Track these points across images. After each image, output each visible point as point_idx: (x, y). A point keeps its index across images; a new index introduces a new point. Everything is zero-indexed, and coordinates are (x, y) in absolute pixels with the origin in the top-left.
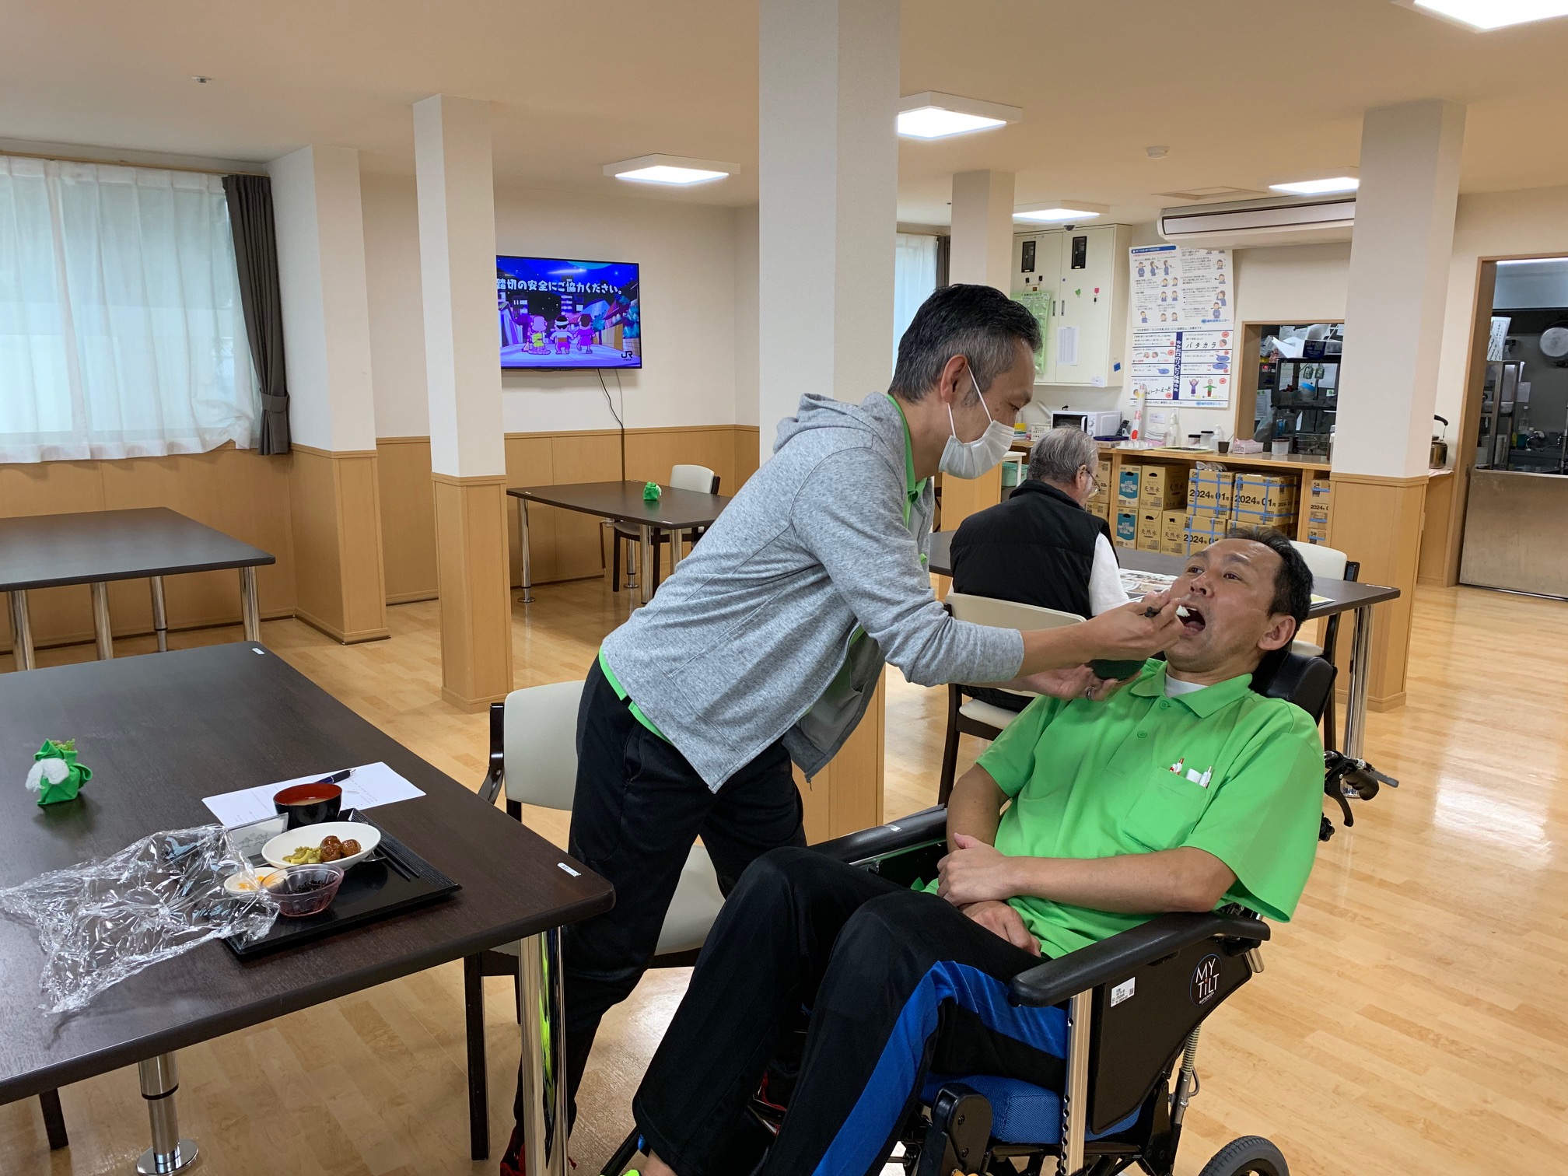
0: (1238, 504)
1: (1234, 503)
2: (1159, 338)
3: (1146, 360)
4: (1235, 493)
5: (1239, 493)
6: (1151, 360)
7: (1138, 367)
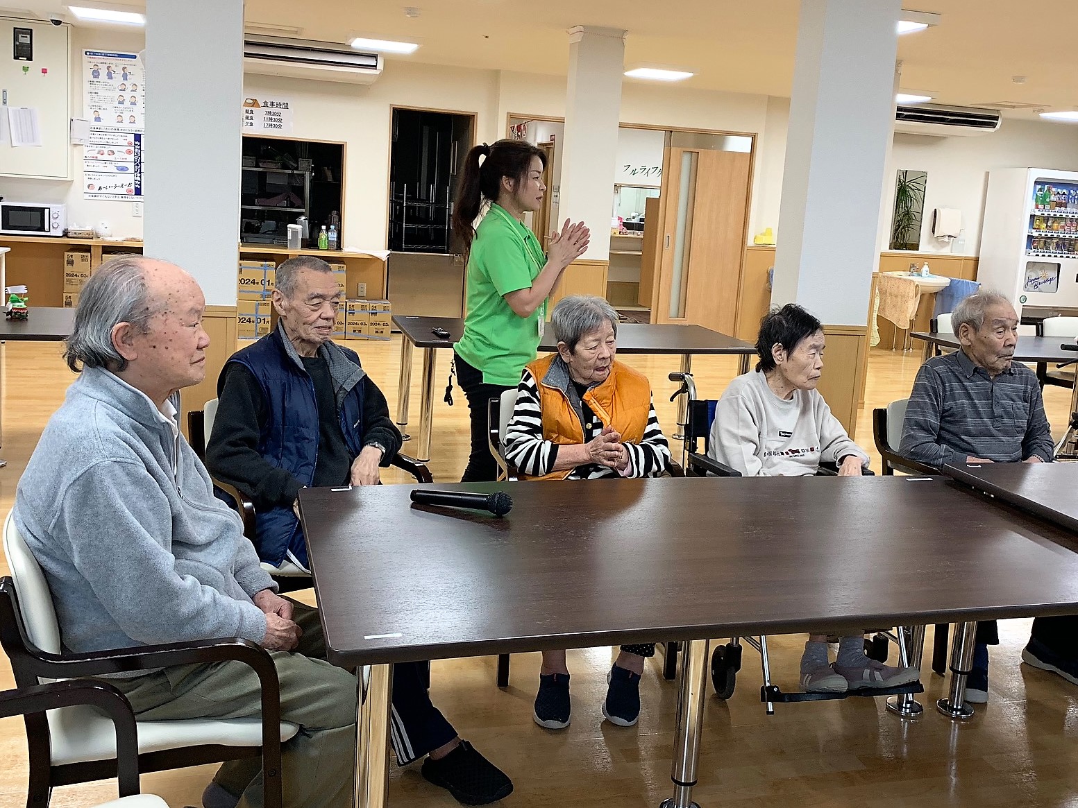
2: (114, 137)
3: (100, 157)
6: (106, 157)
7: (91, 163)
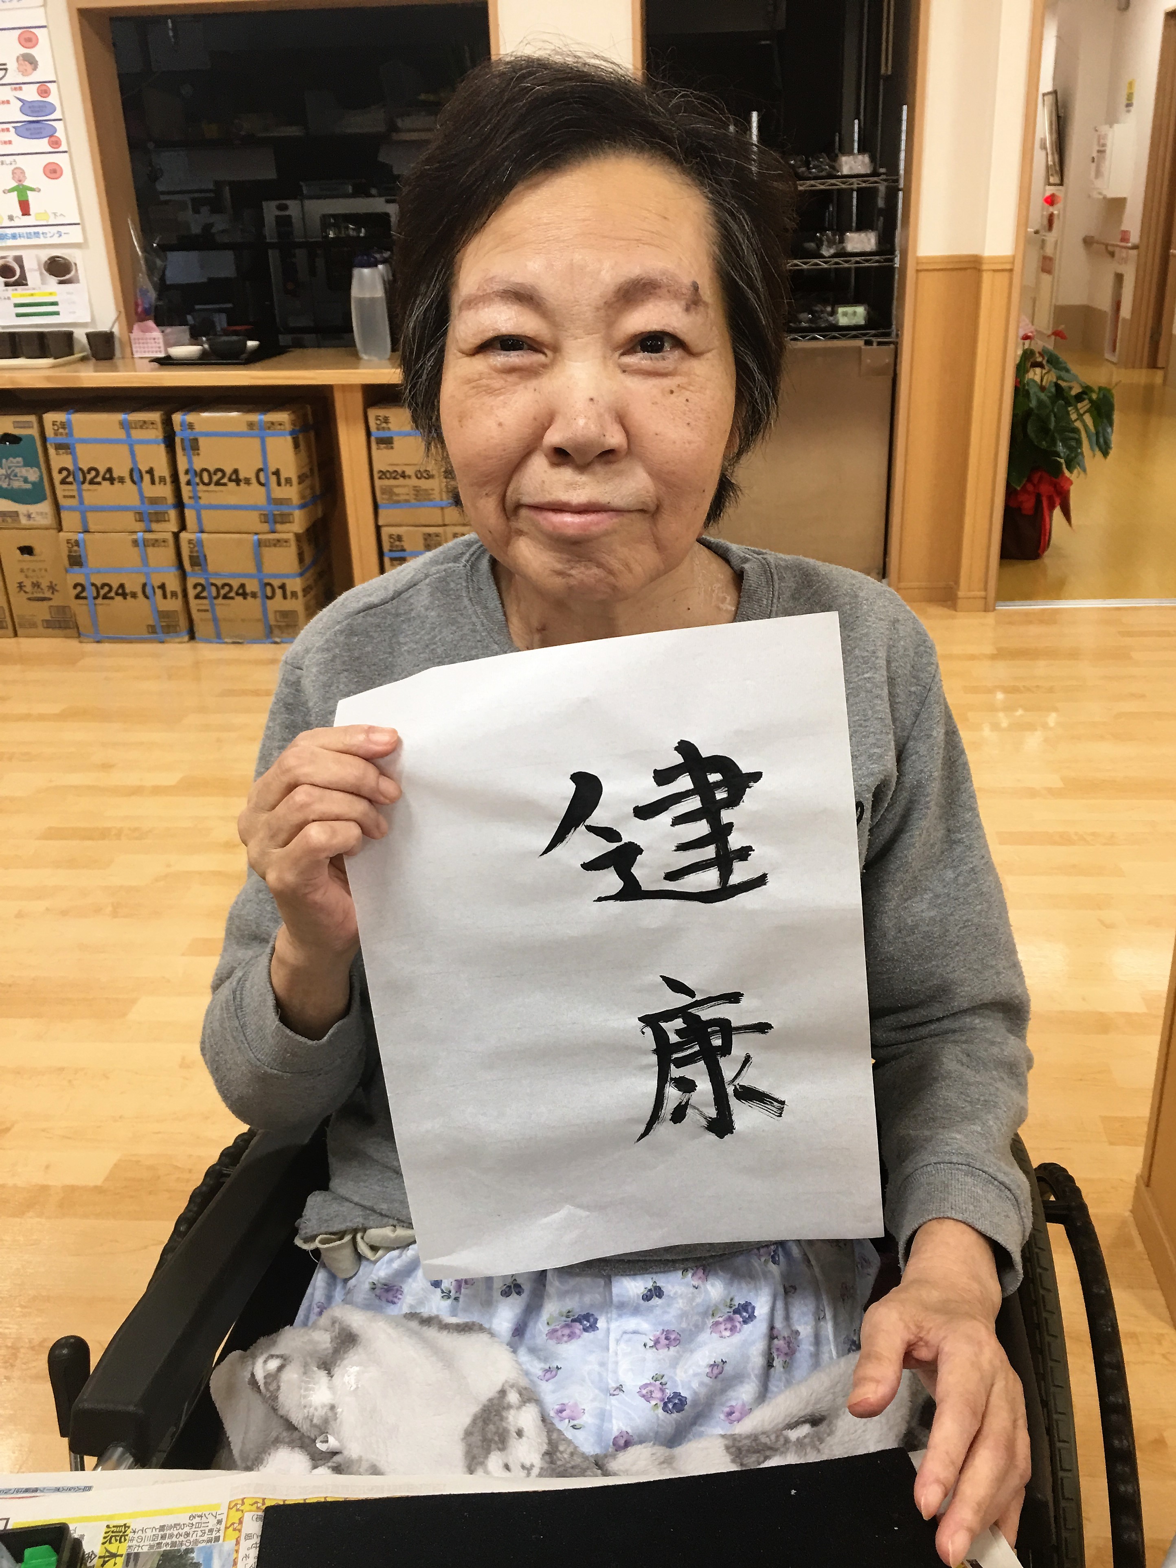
0: (194, 491)
1: (186, 491)
4: (182, 465)
5: (190, 462)
